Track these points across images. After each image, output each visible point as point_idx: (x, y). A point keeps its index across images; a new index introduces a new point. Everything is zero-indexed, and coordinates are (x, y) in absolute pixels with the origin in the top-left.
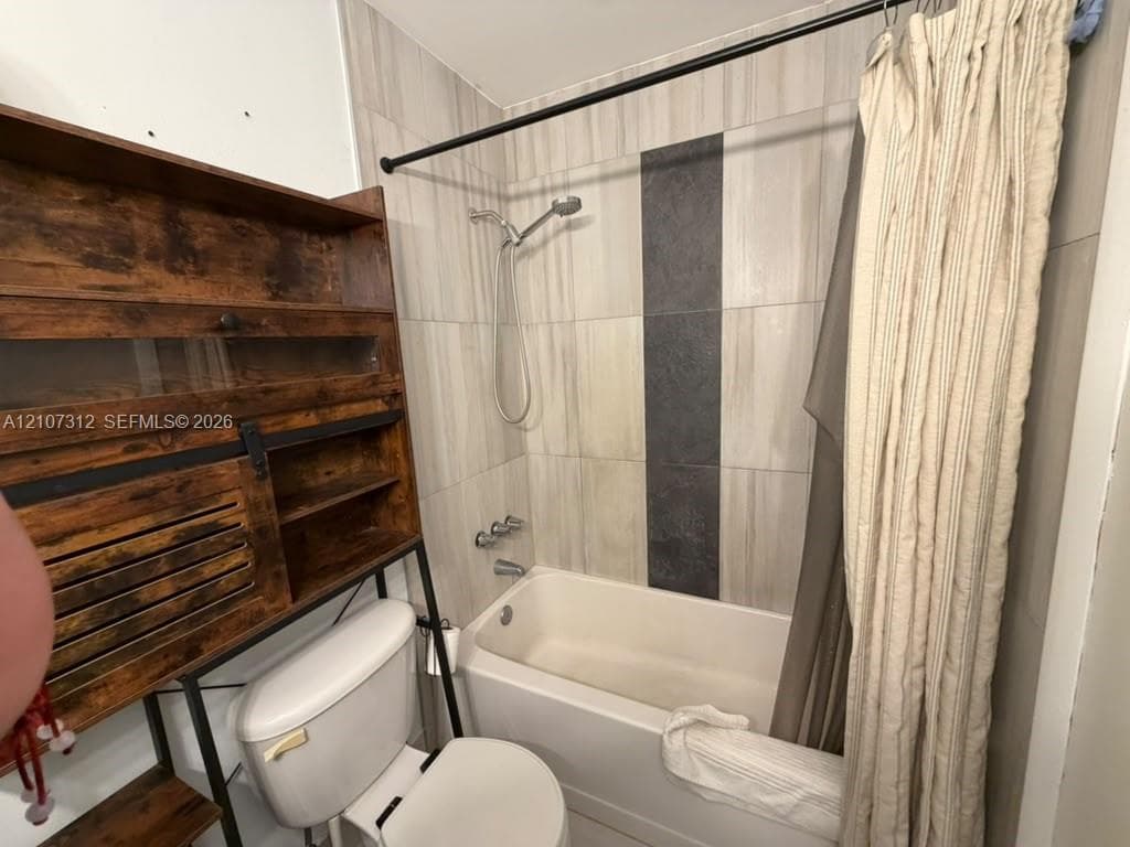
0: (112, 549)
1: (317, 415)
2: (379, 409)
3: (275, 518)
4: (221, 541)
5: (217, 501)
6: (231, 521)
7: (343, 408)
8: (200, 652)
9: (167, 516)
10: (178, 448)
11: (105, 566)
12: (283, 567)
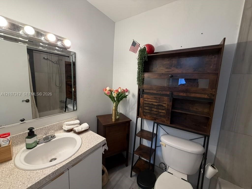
0: (152, 102)
1: (186, 94)
2: (206, 97)
3: (171, 109)
4: (162, 108)
5: (163, 102)
6: (164, 106)
7: (193, 94)
8: (156, 120)
9: (157, 101)
10: (162, 93)
11: (150, 104)
12: (170, 117)
